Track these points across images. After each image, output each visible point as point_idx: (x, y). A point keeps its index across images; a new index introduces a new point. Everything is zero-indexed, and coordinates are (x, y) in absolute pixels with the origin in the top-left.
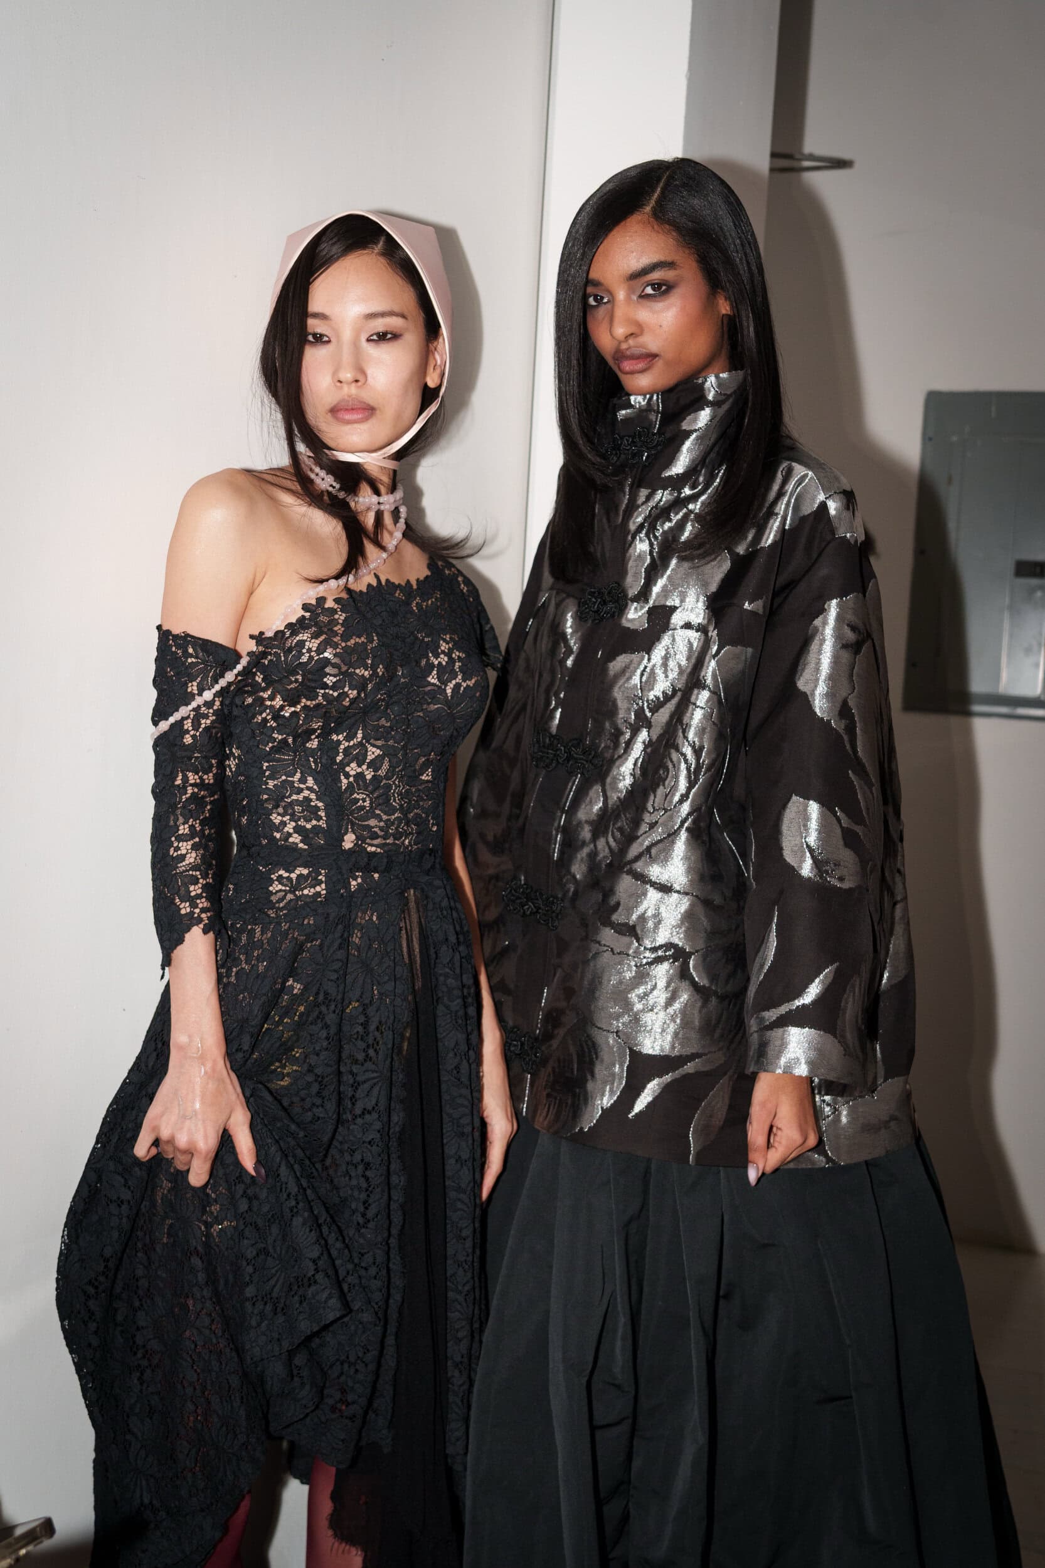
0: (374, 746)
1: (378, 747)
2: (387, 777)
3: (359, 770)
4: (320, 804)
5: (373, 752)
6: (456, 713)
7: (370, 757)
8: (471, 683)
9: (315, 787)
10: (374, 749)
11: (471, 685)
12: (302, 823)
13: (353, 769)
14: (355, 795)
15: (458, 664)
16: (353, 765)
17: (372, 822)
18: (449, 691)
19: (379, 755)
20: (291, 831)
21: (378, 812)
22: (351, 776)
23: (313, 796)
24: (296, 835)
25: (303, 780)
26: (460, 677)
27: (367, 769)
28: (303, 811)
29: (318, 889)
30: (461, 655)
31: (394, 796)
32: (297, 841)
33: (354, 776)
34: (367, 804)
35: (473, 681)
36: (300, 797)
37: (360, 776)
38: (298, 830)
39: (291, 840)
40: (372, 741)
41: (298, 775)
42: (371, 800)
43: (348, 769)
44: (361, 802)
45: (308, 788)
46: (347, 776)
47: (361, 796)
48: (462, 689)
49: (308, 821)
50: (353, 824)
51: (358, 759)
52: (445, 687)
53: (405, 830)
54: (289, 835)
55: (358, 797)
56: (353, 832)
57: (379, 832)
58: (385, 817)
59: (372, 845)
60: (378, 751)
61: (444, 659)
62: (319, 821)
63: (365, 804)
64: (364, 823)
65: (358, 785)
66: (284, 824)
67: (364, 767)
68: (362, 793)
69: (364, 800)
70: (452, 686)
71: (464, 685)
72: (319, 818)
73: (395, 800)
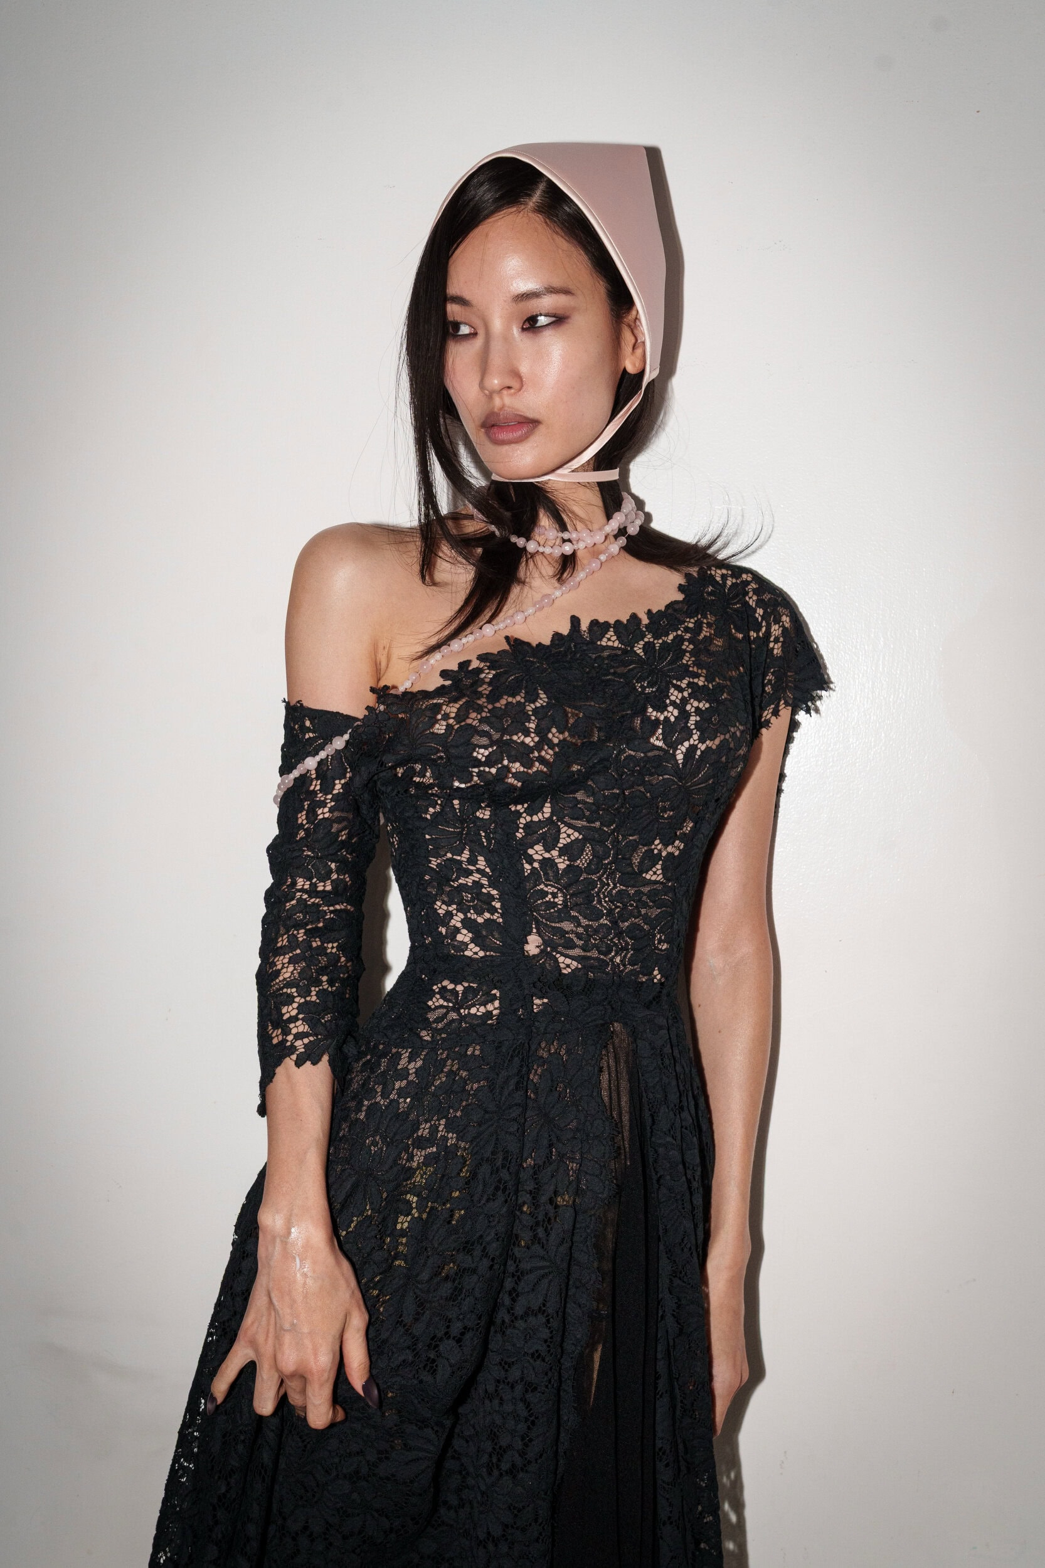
0: (570, 826)
1: (575, 829)
2: (588, 870)
3: (547, 855)
4: (494, 892)
5: (567, 835)
6: (691, 786)
7: (563, 842)
8: (713, 744)
9: (488, 870)
10: (570, 831)
11: (714, 747)
12: (472, 915)
13: (537, 852)
14: (542, 886)
15: (693, 719)
16: (539, 848)
17: (567, 926)
18: (680, 757)
19: (577, 839)
20: (459, 925)
21: (573, 913)
22: (535, 861)
23: (485, 881)
24: (464, 931)
25: (472, 861)
26: (695, 737)
27: (560, 856)
28: (472, 900)
29: (490, 1007)
30: (701, 705)
31: (598, 895)
32: (467, 940)
33: (540, 862)
34: (559, 900)
35: (717, 741)
36: (469, 881)
37: (547, 863)
38: (468, 924)
39: (460, 937)
40: (566, 819)
41: (466, 854)
42: (565, 896)
43: (531, 851)
44: (550, 896)
45: (478, 871)
46: (531, 860)
47: (550, 890)
48: (699, 753)
49: (480, 913)
50: (538, 923)
51: (544, 840)
52: (674, 752)
53: (615, 945)
54: (457, 931)
55: (546, 889)
56: (539, 934)
57: (575, 939)
58: (584, 922)
59: (566, 956)
60: (576, 834)
61: (672, 713)
62: (492, 914)
63: (556, 900)
64: (553, 925)
65: (546, 874)
66: (449, 915)
67: (555, 853)
68: (552, 886)
69: (554, 895)
70: (684, 749)
71: (703, 747)
72: (493, 910)
73: (600, 902)
